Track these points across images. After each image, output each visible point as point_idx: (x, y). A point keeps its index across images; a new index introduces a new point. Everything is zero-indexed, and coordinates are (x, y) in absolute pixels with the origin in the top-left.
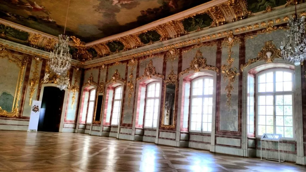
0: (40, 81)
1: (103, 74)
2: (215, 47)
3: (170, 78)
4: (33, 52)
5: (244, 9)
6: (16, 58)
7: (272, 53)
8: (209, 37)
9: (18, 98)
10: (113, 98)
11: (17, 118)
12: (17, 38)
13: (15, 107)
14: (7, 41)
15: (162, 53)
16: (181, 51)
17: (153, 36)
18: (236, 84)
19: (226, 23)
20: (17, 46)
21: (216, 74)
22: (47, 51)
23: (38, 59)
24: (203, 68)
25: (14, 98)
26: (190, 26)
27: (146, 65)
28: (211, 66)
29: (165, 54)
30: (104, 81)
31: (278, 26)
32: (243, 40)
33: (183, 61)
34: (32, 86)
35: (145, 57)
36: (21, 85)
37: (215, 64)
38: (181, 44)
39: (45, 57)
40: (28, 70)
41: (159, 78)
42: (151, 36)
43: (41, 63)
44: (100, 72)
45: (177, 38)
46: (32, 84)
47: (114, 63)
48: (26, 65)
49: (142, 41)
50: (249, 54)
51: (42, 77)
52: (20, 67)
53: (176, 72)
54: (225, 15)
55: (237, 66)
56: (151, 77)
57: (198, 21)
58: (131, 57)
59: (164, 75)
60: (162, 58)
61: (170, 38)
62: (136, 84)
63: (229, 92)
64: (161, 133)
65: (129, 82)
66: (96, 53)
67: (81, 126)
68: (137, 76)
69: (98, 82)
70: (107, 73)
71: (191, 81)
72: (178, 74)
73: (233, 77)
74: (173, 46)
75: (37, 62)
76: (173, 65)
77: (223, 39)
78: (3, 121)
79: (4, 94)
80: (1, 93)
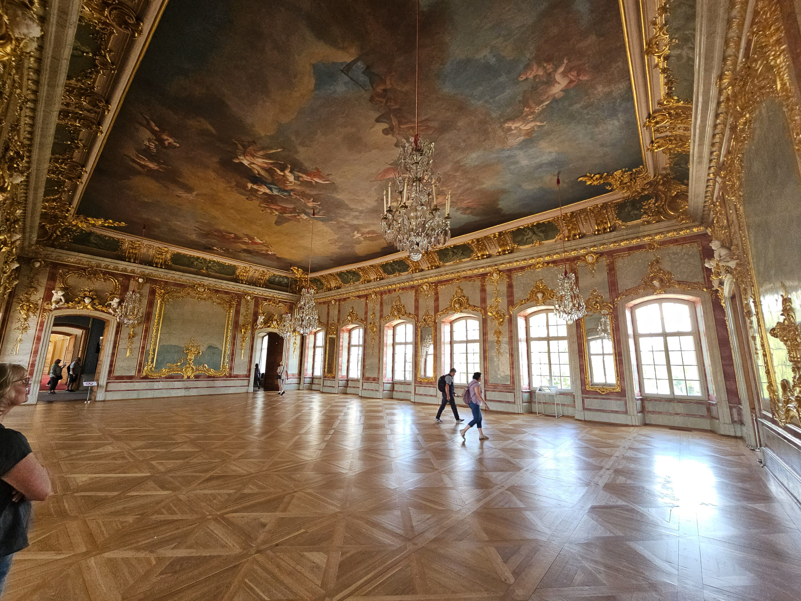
0: (253, 327)
1: (334, 313)
2: (478, 283)
3: (424, 320)
4: (242, 289)
5: (509, 242)
6: (222, 299)
7: (544, 294)
8: (471, 272)
9: (227, 352)
10: (349, 343)
11: (227, 377)
12: (221, 274)
13: (224, 363)
14: (210, 279)
15: (412, 287)
16: (436, 286)
17: (399, 266)
18: (505, 329)
19: (489, 256)
20: (222, 284)
21: (481, 315)
22: (260, 287)
23: (249, 298)
24: (466, 308)
25: (222, 351)
26: (446, 257)
27: (392, 303)
28: (475, 306)
29: (416, 289)
30: (336, 321)
31: (548, 263)
32: (510, 277)
33: (440, 299)
34: (243, 333)
35: (390, 291)
36: (230, 334)
37: (479, 305)
38: (436, 278)
39: (257, 294)
40: (237, 312)
41: (410, 319)
42: (396, 267)
43: (253, 303)
44: (328, 309)
45: (431, 271)
46: (243, 331)
47: (348, 298)
48: (234, 307)
49: (385, 272)
50: (518, 294)
51: (255, 320)
52: (227, 311)
53: (432, 313)
54: (488, 247)
55: (506, 308)
56: (399, 318)
57: (456, 252)
58: (371, 291)
59: (417, 316)
60: (412, 293)
61: (422, 270)
62: (380, 326)
63: (498, 338)
64: (417, 388)
65: (371, 323)
66: (322, 284)
67: (308, 380)
68: (381, 316)
69: (328, 323)
70: (339, 311)
71: (452, 323)
72: (435, 315)
73: (501, 320)
74: (427, 280)
75: (247, 301)
76: (427, 303)
77: (486, 274)
78: (211, 383)
79: (210, 347)
80: (205, 346)
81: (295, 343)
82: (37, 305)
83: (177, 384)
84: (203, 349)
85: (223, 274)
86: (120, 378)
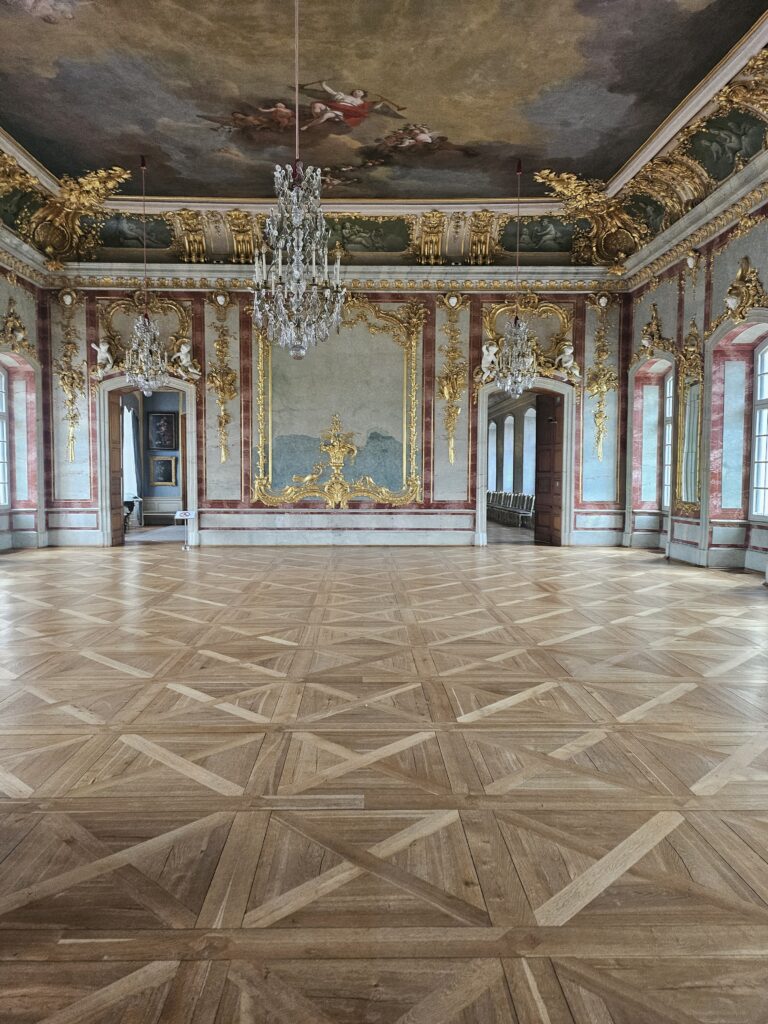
0: (471, 378)
1: (695, 295)
4: (433, 280)
6: (388, 315)
9: (413, 446)
10: (750, 397)
11: (420, 506)
12: (377, 250)
13: (409, 474)
20: (382, 276)
22: (476, 264)
23: (453, 301)
25: (402, 445)
34: (447, 397)
36: (416, 401)
39: (476, 289)
40: (429, 345)
43: (465, 314)
44: (681, 288)
46: (446, 391)
47: (731, 230)
48: (418, 333)
52: (404, 344)
66: (659, 209)
67: (643, 521)
70: (709, 287)
75: (451, 311)
78: (386, 520)
79: (374, 437)
80: (365, 435)
81: (598, 415)
82: (81, 373)
83: (318, 520)
84: (360, 441)
85: (383, 249)
86: (217, 504)
